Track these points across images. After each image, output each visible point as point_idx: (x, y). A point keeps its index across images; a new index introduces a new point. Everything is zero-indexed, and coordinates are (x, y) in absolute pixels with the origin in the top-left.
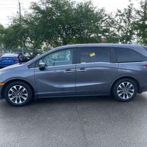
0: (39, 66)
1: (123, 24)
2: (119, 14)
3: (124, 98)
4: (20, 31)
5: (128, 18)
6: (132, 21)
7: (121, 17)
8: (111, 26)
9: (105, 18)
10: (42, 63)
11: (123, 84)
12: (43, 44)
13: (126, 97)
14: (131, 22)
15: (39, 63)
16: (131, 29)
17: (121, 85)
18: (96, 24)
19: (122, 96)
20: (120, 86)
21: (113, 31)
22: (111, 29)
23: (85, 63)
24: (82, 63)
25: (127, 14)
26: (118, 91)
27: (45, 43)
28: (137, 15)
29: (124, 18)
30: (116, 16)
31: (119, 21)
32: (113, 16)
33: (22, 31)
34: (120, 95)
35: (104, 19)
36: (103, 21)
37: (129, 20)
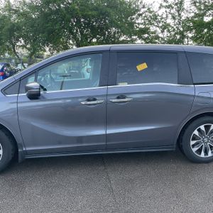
0: (27, 89)
1: (170, 21)
2: (165, 4)
3: (203, 155)
4: (6, 27)
5: (178, 11)
6: (184, 16)
7: (168, 10)
8: (151, 24)
9: (143, 10)
10: (32, 84)
11: (202, 127)
12: (45, 51)
13: (206, 153)
14: (183, 18)
15: (27, 83)
16: (181, 29)
17: (199, 130)
18: (129, 19)
19: (199, 151)
20: (196, 132)
21: (154, 32)
22: (152, 29)
23: (125, 85)
24: (121, 85)
25: (176, 4)
26: (192, 143)
27: (47, 49)
28: (193, 7)
29: (172, 11)
30: (160, 8)
31: (164, 16)
32: (155, 8)
33: (9, 27)
34: (195, 150)
35: (141, 12)
36: (140, 15)
37: (179, 15)
